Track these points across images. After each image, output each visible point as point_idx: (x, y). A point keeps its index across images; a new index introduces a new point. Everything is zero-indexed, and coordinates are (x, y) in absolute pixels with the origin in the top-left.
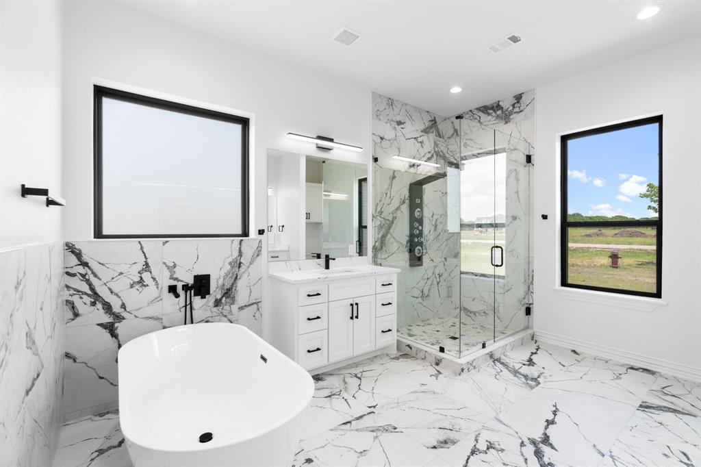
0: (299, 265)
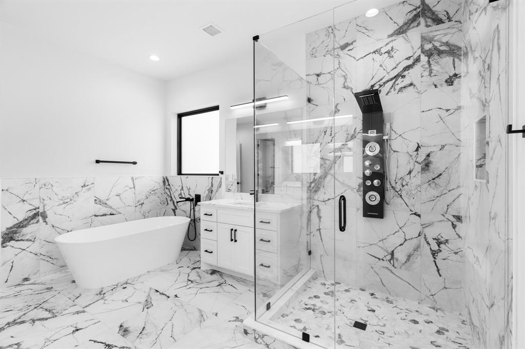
0: (241, 196)
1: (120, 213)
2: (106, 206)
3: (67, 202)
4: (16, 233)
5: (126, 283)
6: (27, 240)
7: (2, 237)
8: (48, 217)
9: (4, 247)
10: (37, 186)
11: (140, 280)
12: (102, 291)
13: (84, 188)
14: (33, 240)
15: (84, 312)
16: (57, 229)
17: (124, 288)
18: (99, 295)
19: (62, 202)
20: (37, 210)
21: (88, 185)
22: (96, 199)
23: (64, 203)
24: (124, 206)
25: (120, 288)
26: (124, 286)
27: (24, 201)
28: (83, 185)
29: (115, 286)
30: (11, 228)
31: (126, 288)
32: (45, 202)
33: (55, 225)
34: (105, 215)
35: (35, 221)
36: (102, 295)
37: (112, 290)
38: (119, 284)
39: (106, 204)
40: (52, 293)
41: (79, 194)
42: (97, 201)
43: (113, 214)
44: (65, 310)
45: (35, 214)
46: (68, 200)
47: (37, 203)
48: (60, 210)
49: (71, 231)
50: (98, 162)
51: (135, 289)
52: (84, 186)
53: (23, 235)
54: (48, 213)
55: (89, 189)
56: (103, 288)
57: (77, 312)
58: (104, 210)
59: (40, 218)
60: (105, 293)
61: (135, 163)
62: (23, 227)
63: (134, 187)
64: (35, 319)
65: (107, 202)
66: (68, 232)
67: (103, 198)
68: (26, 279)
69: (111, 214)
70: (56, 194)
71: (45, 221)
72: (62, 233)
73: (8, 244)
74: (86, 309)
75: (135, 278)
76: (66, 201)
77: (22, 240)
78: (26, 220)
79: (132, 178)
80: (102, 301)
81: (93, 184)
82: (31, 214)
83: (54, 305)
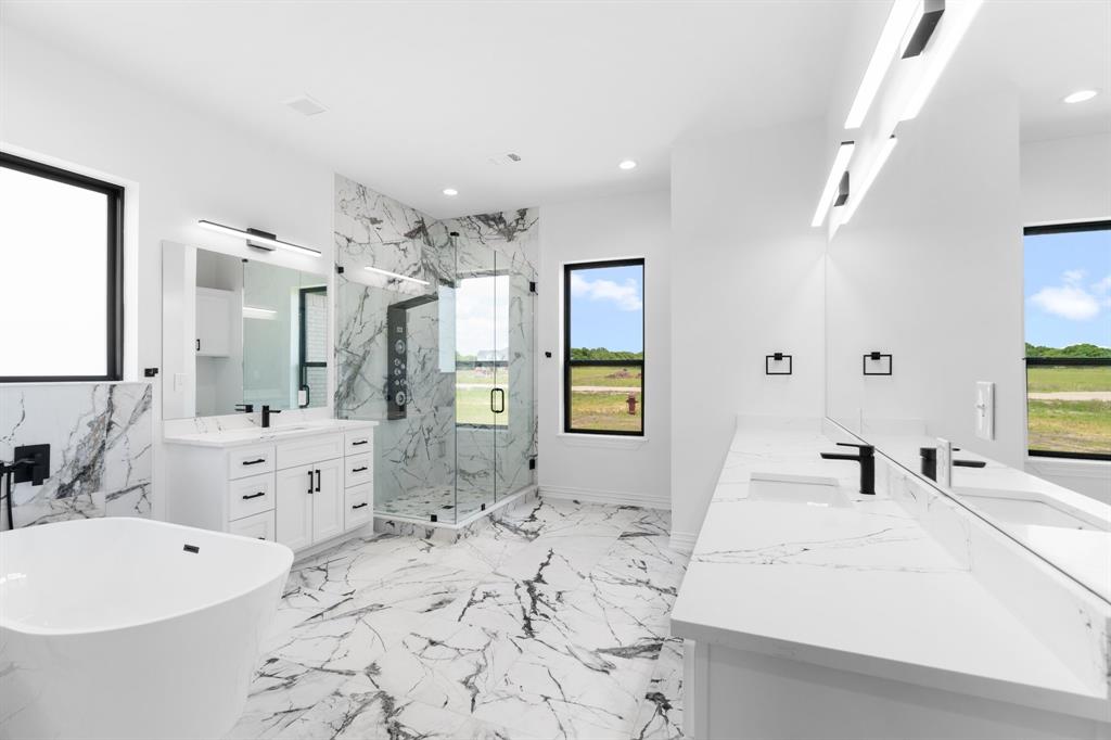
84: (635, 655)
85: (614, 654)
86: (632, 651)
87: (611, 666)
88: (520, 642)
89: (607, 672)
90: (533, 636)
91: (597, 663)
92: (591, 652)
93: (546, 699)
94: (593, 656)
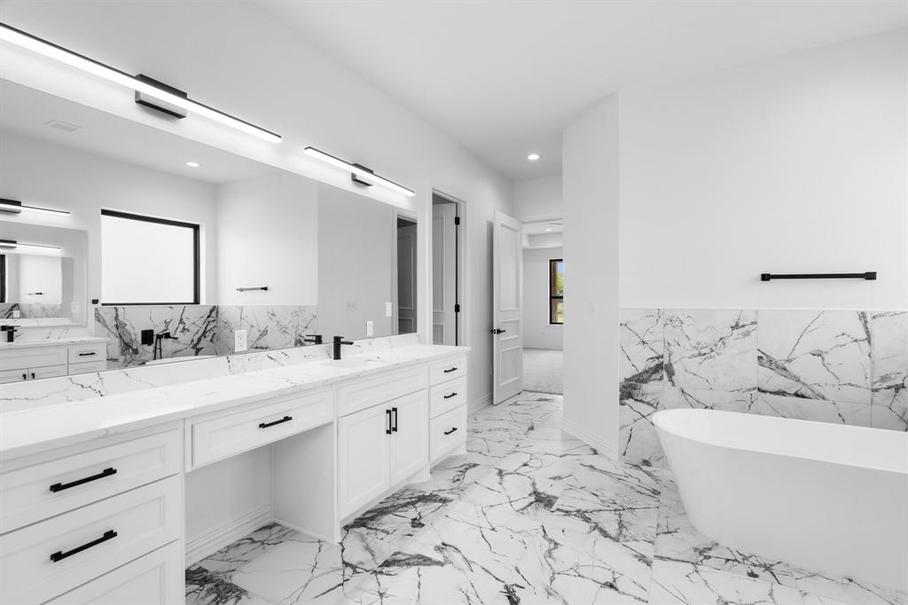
1: (824, 398)
2: (784, 372)
3: (705, 354)
4: (635, 389)
5: (768, 568)
6: (648, 403)
7: (621, 391)
8: (676, 373)
9: (622, 404)
10: (661, 322)
11: (806, 584)
12: (710, 549)
13: (736, 332)
14: (655, 405)
15: (649, 564)
16: (688, 397)
17: (752, 575)
18: (697, 553)
19: (696, 352)
20: (661, 360)
21: (743, 326)
22: (762, 355)
23: (700, 354)
24: (836, 382)
25: (744, 569)
26: (757, 571)
27: (644, 343)
28: (734, 324)
29: (739, 558)
30: (629, 380)
31: (756, 576)
32: (672, 349)
33: (686, 390)
34: (783, 393)
35: (657, 376)
36: (702, 558)
37: (728, 560)
38: (752, 560)
39: (785, 369)
40: (651, 502)
41: (726, 341)
42: (763, 360)
43: (803, 396)
44: (635, 540)
45: (657, 365)
46: (707, 351)
47: (660, 350)
48: (693, 364)
49: (712, 408)
50: (766, 277)
51: (771, 594)
52: (736, 327)
53: (643, 395)
54: (675, 367)
55: (747, 334)
56: (717, 544)
57: (643, 556)
58: (779, 382)
59: (664, 373)
60: (710, 557)
61: (870, 276)
62: (645, 381)
63: (869, 340)
64: (600, 525)
65: (786, 365)
66: (706, 407)
67: (779, 355)
68: (646, 463)
69: (797, 395)
70: (687, 337)
71: (671, 380)
72: (696, 408)
73: (626, 401)
74: (656, 563)
75: (800, 571)
76: (703, 351)
77: (641, 401)
78: (647, 372)
79: (863, 316)
80: (690, 568)
81: (756, 323)
82: (653, 364)
83: (634, 522)
84: (412, 557)
85: (430, 559)
86: (411, 561)
87: (438, 549)
88: (521, 582)
89: (444, 544)
90: (506, 587)
91: (449, 552)
92: (451, 562)
93: (493, 529)
94: (450, 559)
